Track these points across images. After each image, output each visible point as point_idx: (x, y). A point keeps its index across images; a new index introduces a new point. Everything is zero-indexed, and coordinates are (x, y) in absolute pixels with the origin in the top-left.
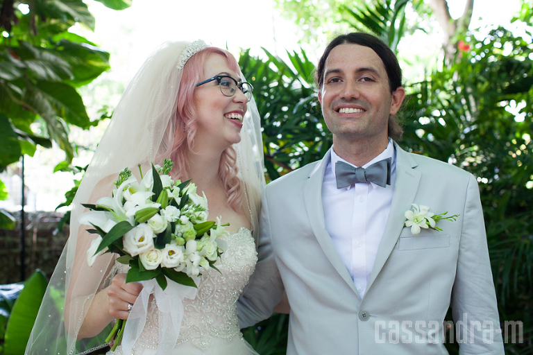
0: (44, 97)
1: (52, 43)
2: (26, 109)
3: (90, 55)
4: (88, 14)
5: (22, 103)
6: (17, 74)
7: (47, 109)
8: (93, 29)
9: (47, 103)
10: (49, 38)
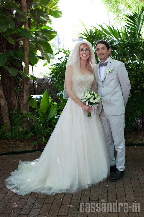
1: (42, 30)
2: (36, 49)
3: (51, 32)
4: (50, 20)
5: (35, 47)
6: (34, 40)
7: (42, 49)
8: (51, 24)
9: (42, 47)
10: (40, 28)
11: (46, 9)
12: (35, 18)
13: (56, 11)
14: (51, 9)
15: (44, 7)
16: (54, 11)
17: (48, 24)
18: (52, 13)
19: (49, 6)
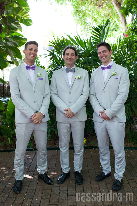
0: (11, 51)
1: (12, 36)
2: (6, 54)
3: (21, 39)
4: (21, 27)
5: (5, 52)
6: (4, 45)
7: (12, 54)
8: (21, 31)
10: (11, 35)
11: (18, 17)
12: (6, 25)
13: (27, 19)
14: (22, 17)
15: (16, 15)
16: (25, 20)
17: (18, 31)
18: (23, 21)
19: (21, 14)
